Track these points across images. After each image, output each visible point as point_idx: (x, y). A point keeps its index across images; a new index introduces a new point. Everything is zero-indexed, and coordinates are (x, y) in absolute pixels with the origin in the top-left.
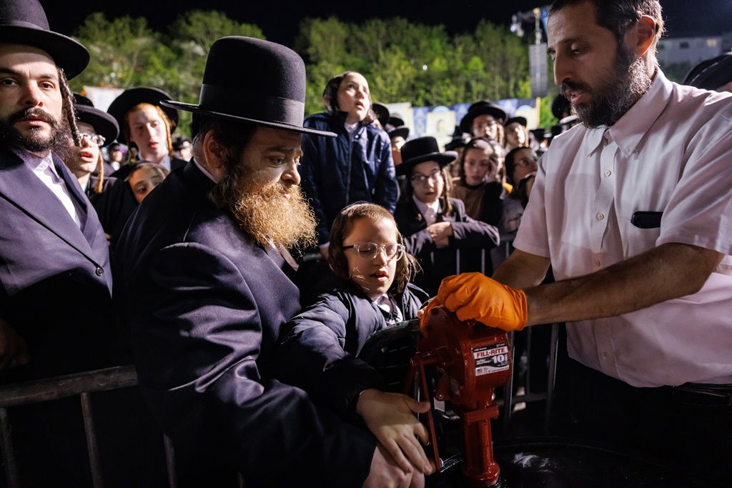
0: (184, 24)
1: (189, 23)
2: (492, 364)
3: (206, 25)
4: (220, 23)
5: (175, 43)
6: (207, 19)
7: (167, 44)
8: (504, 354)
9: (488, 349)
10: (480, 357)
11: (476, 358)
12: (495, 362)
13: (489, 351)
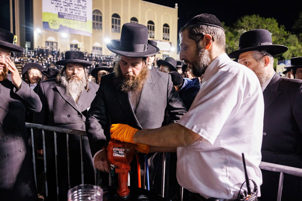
0: (240, 22)
1: (242, 22)
2: (118, 153)
3: (249, 21)
4: (256, 19)
5: (235, 30)
6: (250, 19)
7: (231, 31)
8: (123, 151)
9: (118, 148)
10: (115, 150)
11: (114, 150)
12: (120, 153)
13: (118, 149)
